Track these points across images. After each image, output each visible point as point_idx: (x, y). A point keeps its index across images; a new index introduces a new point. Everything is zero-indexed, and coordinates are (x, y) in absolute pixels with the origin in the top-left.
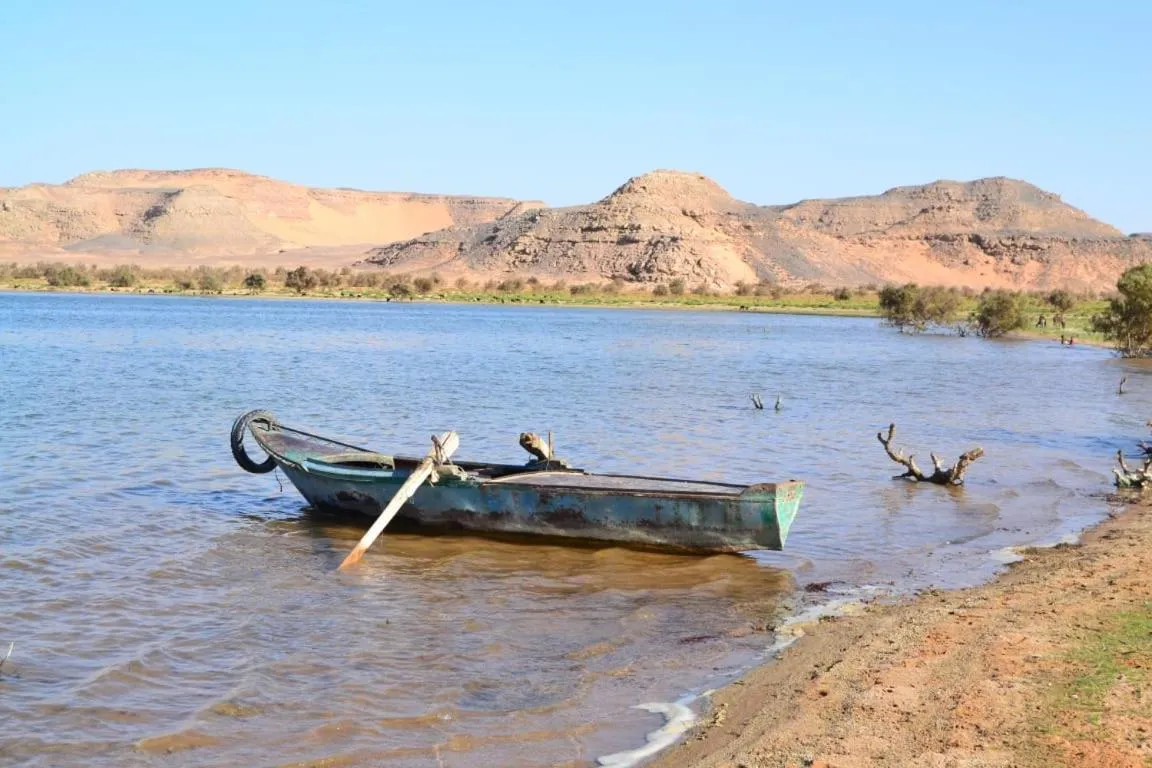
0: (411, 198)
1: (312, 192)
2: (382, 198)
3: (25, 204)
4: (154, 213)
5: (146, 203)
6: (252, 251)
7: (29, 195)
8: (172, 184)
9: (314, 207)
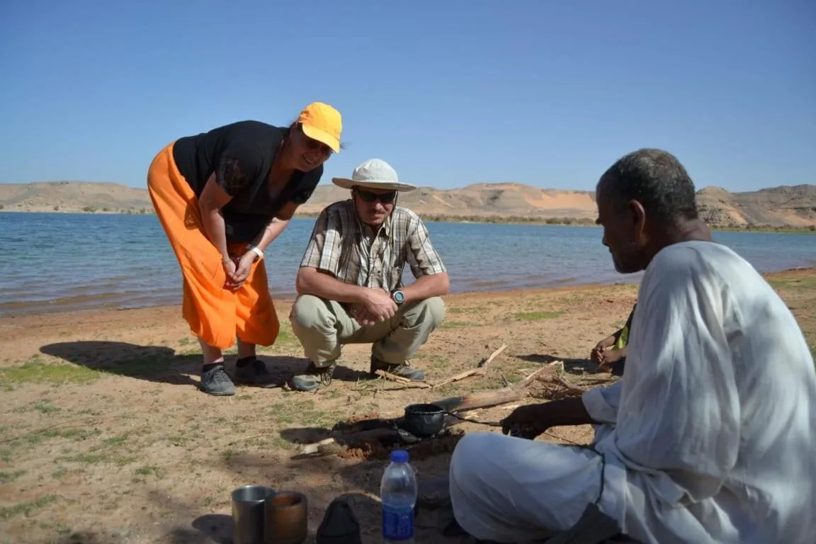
0: (576, 192)
1: (543, 191)
2: (566, 193)
3: (455, 195)
4: (495, 198)
5: (491, 195)
6: (529, 211)
7: (456, 193)
8: (502, 188)
9: (544, 196)
